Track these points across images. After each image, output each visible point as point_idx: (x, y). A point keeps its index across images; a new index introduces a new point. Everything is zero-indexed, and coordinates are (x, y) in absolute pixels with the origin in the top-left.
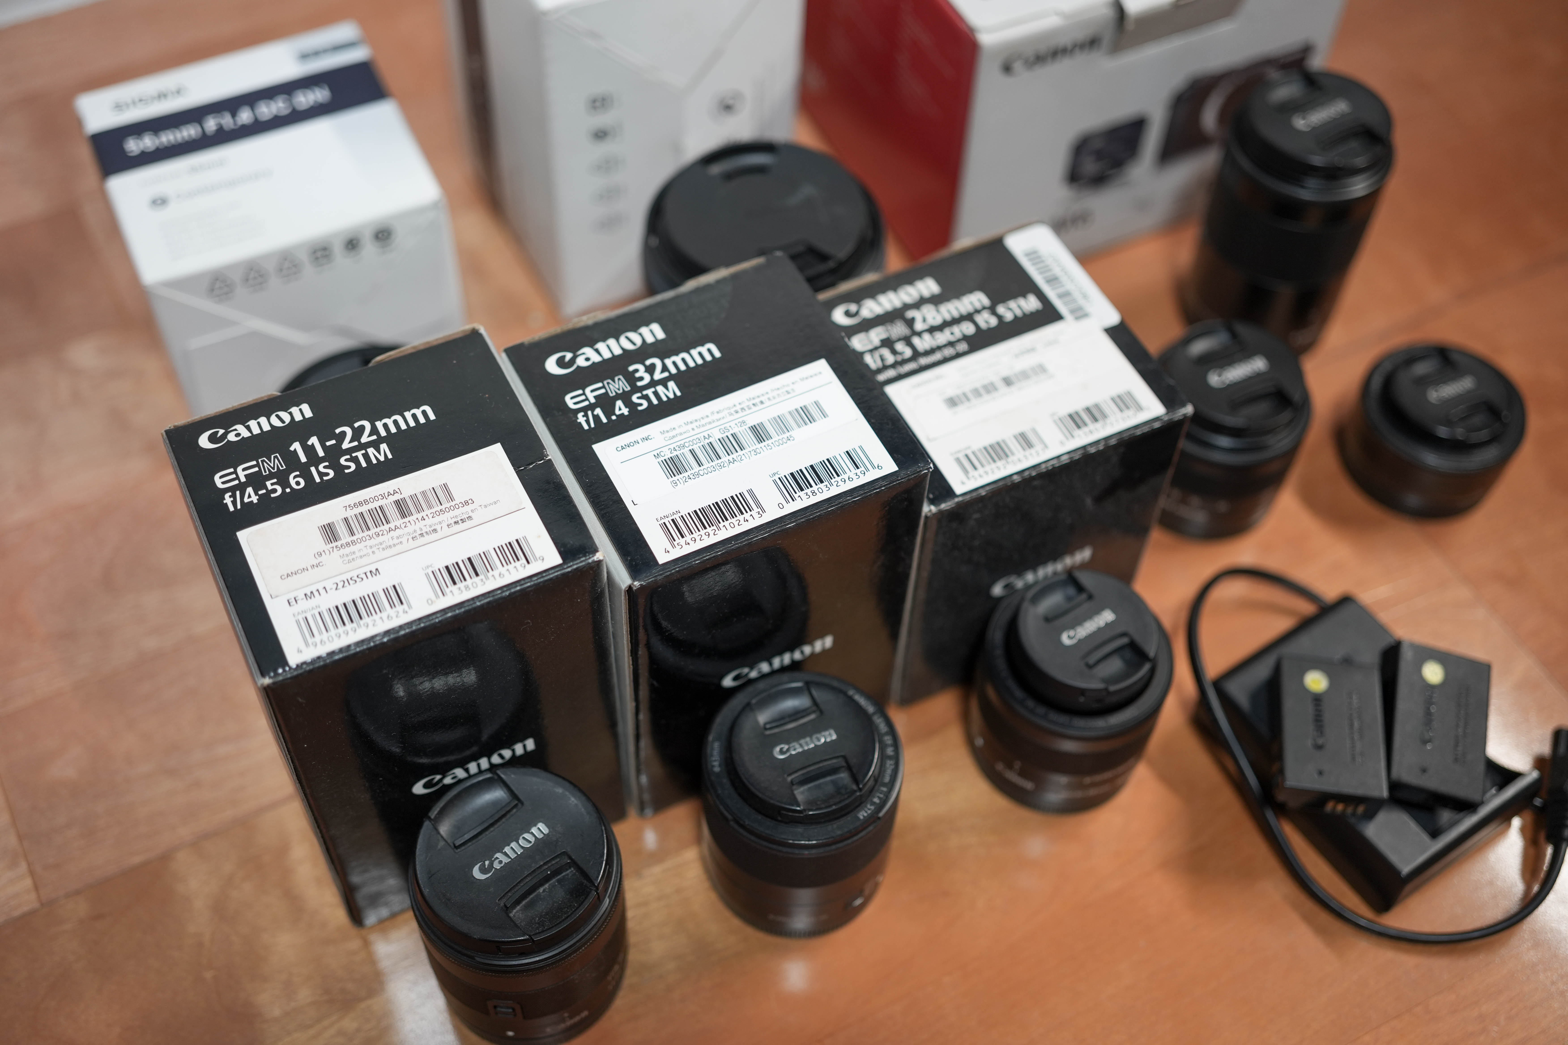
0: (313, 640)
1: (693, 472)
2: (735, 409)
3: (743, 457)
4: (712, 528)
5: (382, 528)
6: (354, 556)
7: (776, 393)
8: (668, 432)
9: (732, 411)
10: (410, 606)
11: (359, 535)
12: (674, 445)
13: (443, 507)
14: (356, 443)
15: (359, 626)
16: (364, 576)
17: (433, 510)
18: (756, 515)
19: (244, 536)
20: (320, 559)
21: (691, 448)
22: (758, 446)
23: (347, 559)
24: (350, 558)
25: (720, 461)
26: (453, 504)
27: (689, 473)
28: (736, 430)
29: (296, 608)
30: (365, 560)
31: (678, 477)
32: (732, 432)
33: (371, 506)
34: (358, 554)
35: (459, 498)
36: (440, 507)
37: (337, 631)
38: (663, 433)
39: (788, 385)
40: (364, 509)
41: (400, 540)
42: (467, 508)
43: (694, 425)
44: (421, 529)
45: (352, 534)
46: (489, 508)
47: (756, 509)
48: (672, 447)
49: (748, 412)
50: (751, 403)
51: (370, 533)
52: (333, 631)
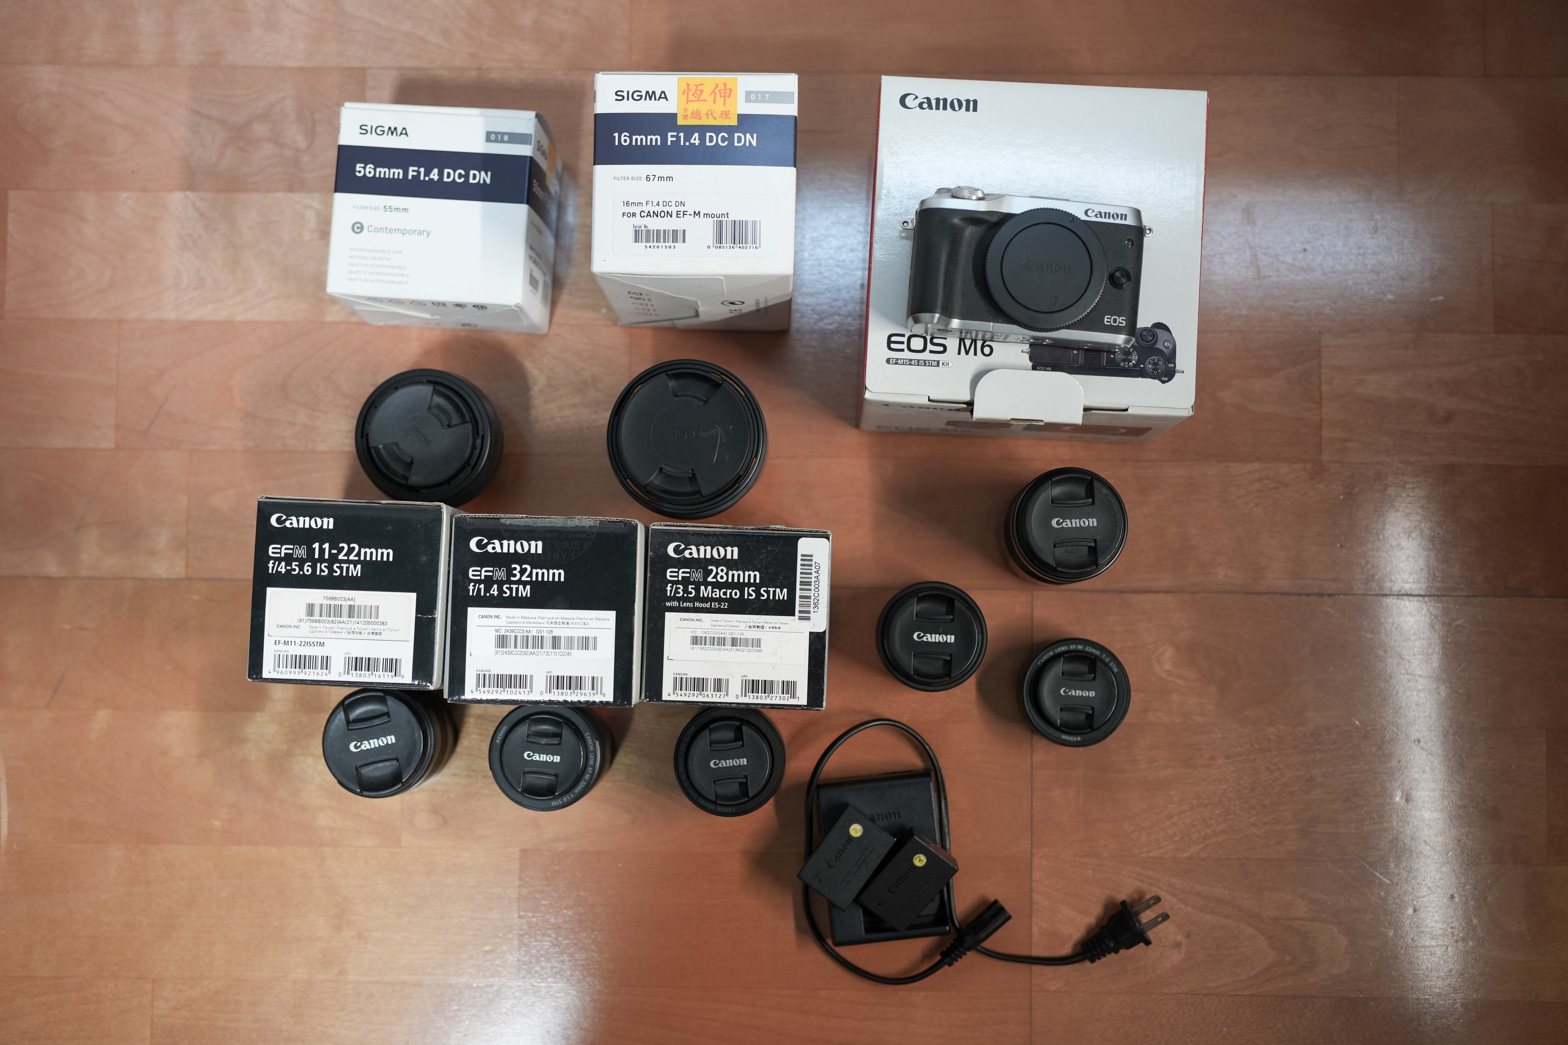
0: (278, 669)
1: (509, 650)
2: (552, 620)
3: (539, 654)
4: (501, 689)
5: (336, 619)
6: (316, 630)
7: (579, 621)
8: (510, 618)
9: (550, 621)
10: (330, 673)
11: (323, 618)
12: (509, 628)
13: (371, 620)
14: (346, 558)
15: (302, 672)
16: (316, 644)
17: (365, 620)
18: (526, 692)
19: (270, 591)
20: (300, 624)
21: (516, 634)
22: (551, 650)
23: (312, 629)
24: (314, 630)
25: (527, 650)
26: (376, 620)
27: (508, 649)
28: (545, 634)
29: (278, 647)
30: (320, 635)
31: (501, 649)
32: (542, 634)
33: (337, 603)
34: (318, 629)
35: (381, 619)
36: (369, 620)
37: (291, 669)
38: (507, 617)
39: (587, 619)
40: (333, 602)
41: (342, 630)
42: (382, 627)
43: (525, 620)
44: (354, 629)
45: (321, 616)
46: (392, 632)
47: (528, 689)
48: (507, 628)
49: (558, 626)
50: (562, 621)
51: (329, 619)
52: (289, 669)
